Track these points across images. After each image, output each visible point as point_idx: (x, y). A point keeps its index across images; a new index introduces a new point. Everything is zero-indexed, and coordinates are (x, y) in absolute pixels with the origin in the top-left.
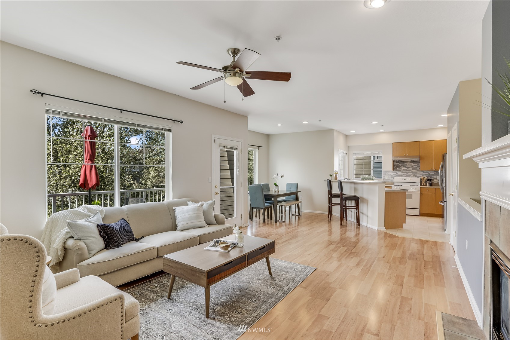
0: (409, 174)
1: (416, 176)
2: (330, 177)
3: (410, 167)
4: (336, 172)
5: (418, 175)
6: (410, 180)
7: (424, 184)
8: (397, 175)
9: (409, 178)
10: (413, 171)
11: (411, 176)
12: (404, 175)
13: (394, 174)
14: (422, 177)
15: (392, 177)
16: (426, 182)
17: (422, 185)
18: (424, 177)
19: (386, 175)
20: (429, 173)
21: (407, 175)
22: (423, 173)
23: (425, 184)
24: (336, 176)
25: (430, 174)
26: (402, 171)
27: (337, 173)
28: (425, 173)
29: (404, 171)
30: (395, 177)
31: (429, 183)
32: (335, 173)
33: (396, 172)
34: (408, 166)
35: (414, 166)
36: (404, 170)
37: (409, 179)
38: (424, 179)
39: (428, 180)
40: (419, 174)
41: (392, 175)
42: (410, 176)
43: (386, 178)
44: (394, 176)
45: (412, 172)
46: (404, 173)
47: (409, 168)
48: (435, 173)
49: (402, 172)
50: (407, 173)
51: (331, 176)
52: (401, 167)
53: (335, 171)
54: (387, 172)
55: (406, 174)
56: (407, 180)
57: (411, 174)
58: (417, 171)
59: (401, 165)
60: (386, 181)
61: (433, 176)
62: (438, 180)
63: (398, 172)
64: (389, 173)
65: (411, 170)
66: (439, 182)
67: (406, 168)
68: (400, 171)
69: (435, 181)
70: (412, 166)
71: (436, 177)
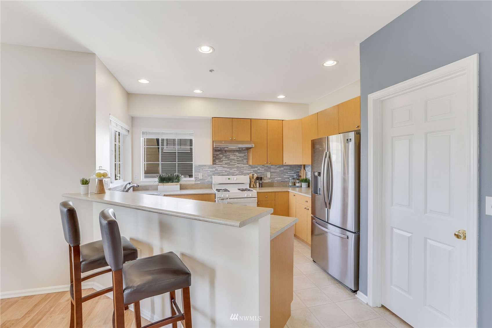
0: (233, 169)
1: (245, 174)
2: (83, 187)
3: (234, 160)
4: (102, 172)
5: (245, 172)
6: (236, 180)
7: (253, 185)
8: (216, 172)
9: (235, 177)
10: (239, 165)
11: (235, 174)
12: (226, 171)
13: (213, 171)
14: (251, 175)
15: (209, 176)
16: (255, 183)
17: (252, 186)
18: (253, 175)
19: (199, 172)
20: (259, 168)
21: (231, 171)
22: (252, 168)
23: (255, 185)
24: (101, 182)
25: (259, 169)
26: (223, 165)
27: (105, 175)
28: (254, 168)
29: (226, 166)
30: (214, 174)
31: (259, 183)
32: (99, 175)
33: (215, 167)
34: (232, 157)
35: (240, 157)
36: (226, 164)
37: (235, 179)
38: (253, 178)
39: (257, 178)
40: (246, 170)
41: (209, 172)
43: (200, 177)
44: (212, 173)
45: (238, 167)
46: (226, 169)
47: (233, 161)
48: (266, 168)
49: (224, 167)
50: (231, 168)
51: (85, 182)
52: (222, 158)
53: (97, 168)
54: (202, 168)
55: (228, 170)
56: (233, 179)
57: (236, 169)
58: (243, 165)
59: (222, 156)
60: (200, 182)
61: (263, 173)
62: (269, 179)
63: (218, 167)
64: (205, 169)
65: (236, 164)
66: (270, 181)
67: (229, 161)
68: (220, 166)
69: (266, 180)
70: (236, 157)
71: (267, 174)
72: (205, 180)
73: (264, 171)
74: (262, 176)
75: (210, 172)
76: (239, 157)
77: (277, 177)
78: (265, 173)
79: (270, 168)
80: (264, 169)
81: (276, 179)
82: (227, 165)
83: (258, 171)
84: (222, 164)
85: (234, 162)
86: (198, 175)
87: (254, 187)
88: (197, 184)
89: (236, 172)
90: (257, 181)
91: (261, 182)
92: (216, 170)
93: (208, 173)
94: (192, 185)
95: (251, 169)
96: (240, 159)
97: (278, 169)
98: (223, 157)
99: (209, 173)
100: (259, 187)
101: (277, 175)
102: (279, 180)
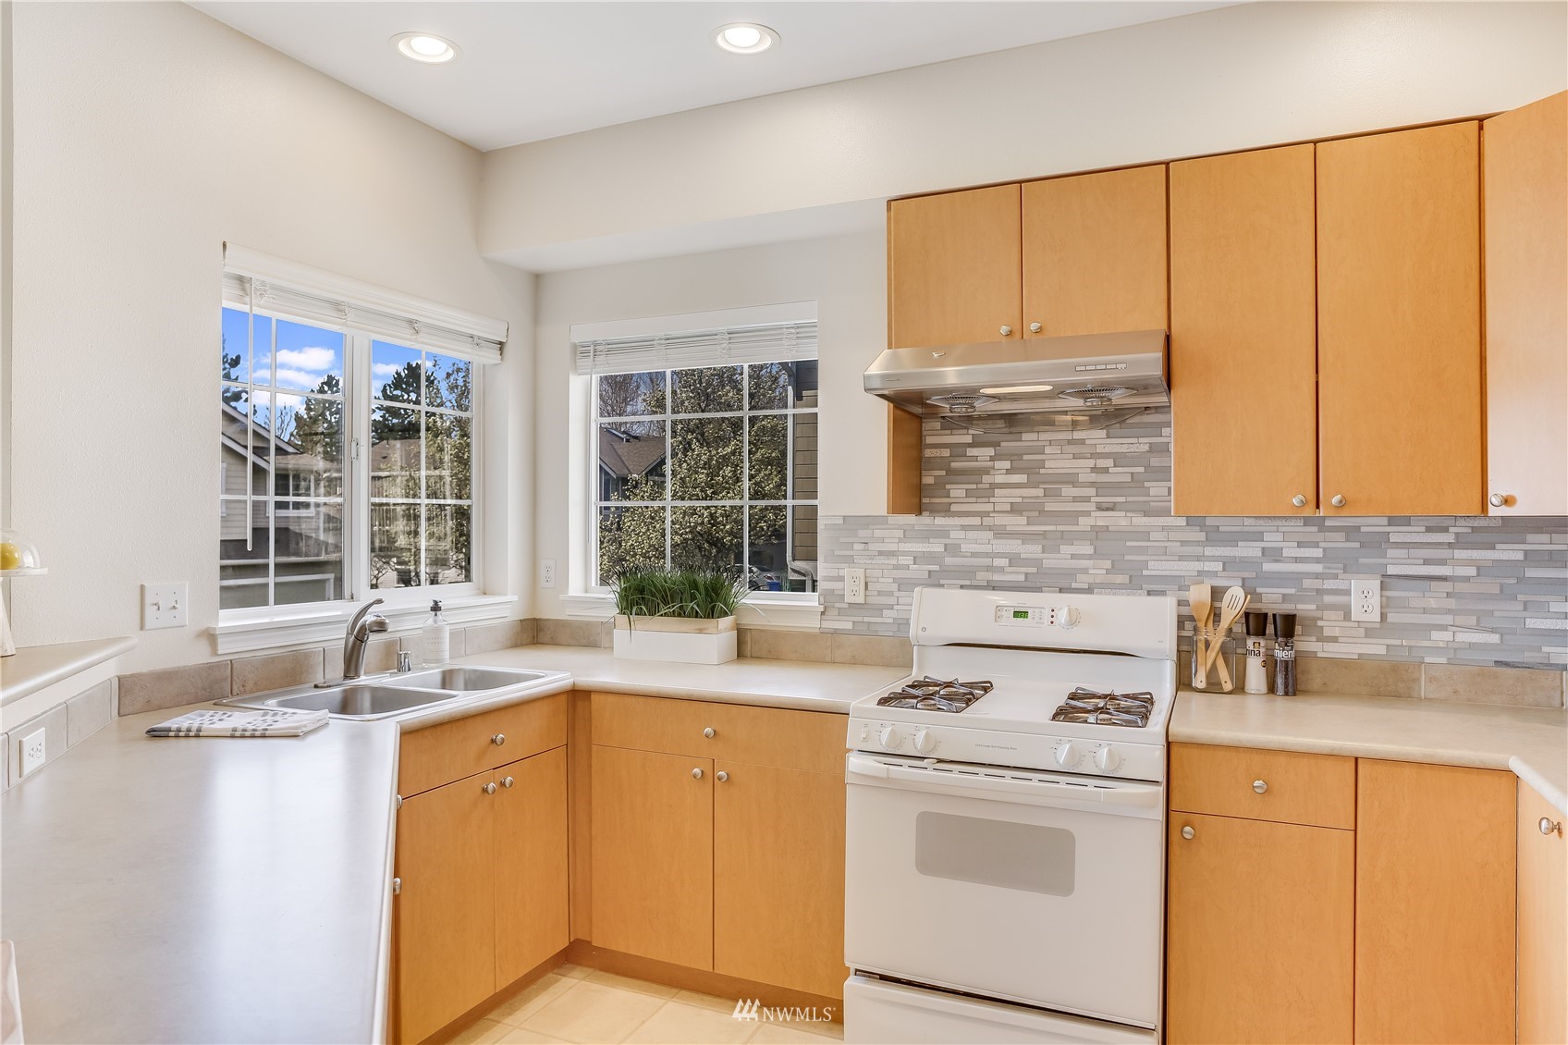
0: (1066, 550)
1: (1137, 582)
3: (1072, 480)
5: (1156, 567)
6: (1073, 622)
7: (1212, 673)
8: (949, 560)
9: (1064, 604)
10: (1102, 519)
11: (1082, 581)
12: (1014, 560)
14: (1199, 594)
16: (1232, 653)
17: (1200, 681)
18: (1217, 593)
19: (849, 560)
20: (1272, 539)
21: (1051, 561)
22: (1209, 541)
23: (1223, 674)
25: (1273, 554)
26: (1000, 520)
28: (1232, 540)
29: (1018, 522)
30: (934, 581)
31: (1270, 664)
33: (943, 533)
34: (1057, 463)
35: (1119, 459)
36: (1015, 509)
37: (1062, 616)
38: (1216, 615)
39: (1256, 622)
40: (1164, 553)
41: (904, 560)
42: (1072, 573)
43: (853, 593)
44: (920, 571)
45: (1098, 533)
46: (1013, 546)
47: (1068, 491)
48: (1338, 542)
49: (1001, 533)
50: (1050, 542)
52: (986, 471)
54: (863, 533)
55: (1033, 550)
56: (1047, 619)
57: (1089, 550)
58: (1140, 521)
59: (992, 459)
60: (849, 626)
61: (1307, 583)
62: (1370, 633)
63: (964, 528)
64: (882, 540)
65: (1087, 514)
66: (1377, 648)
67: (1039, 492)
68: (976, 521)
69: (1334, 640)
70: (1091, 463)
71: (1347, 592)
72: (879, 609)
73: (1318, 568)
74: (1304, 608)
75: (908, 560)
76: (1109, 463)
77: (1448, 619)
78: (1329, 584)
79: (1379, 543)
80: (1318, 553)
81: (1435, 635)
82: (1023, 520)
83: (1269, 567)
84: (987, 514)
85: (1075, 499)
87: (1213, 687)
88: (835, 632)
89: (1085, 571)
90: (1250, 642)
91: (1281, 654)
92: (952, 549)
93: (896, 567)
94: (808, 637)
95: (1209, 551)
96: (1120, 474)
97: (1459, 554)
98: (998, 464)
99: (907, 567)
100: (1272, 689)
101: (1452, 603)
102: (1471, 646)
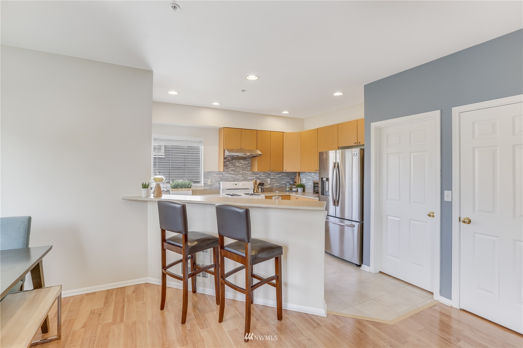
0: (238, 176)
1: (249, 180)
2: (144, 191)
3: (239, 167)
5: (249, 178)
7: (256, 190)
8: (223, 178)
10: (243, 172)
12: (232, 177)
13: (220, 177)
14: (254, 181)
15: (216, 181)
16: (258, 188)
17: (255, 191)
18: (256, 181)
19: (208, 178)
20: (260, 174)
21: (236, 177)
23: (258, 190)
25: (260, 176)
26: (230, 172)
27: (161, 180)
28: (256, 174)
29: (232, 172)
30: (221, 180)
31: (261, 189)
32: (156, 180)
33: (222, 174)
34: (237, 164)
35: (245, 164)
36: (232, 171)
37: (242, 184)
38: (256, 183)
39: (260, 184)
40: (249, 176)
41: (216, 178)
43: (209, 183)
44: (219, 179)
45: (242, 174)
46: (232, 176)
47: (238, 168)
48: (267, 174)
49: (230, 174)
50: (236, 175)
51: (145, 186)
54: (211, 174)
55: (234, 176)
56: (239, 185)
57: (241, 176)
58: (247, 172)
59: (229, 163)
60: (208, 188)
61: (264, 179)
62: (269, 184)
63: (225, 173)
64: (213, 175)
65: (241, 171)
66: (270, 186)
67: (235, 168)
68: (227, 172)
69: (266, 186)
70: (241, 164)
71: (267, 180)
72: (213, 185)
73: (265, 177)
74: (263, 182)
75: (217, 178)
76: (243, 165)
77: (275, 183)
78: (266, 179)
79: (270, 175)
80: (265, 176)
81: (275, 184)
82: (233, 172)
83: (260, 177)
84: (228, 171)
85: (240, 169)
86: (207, 181)
87: (257, 192)
88: (206, 189)
89: (240, 179)
90: (259, 186)
91: (262, 187)
92: (224, 176)
93: (216, 179)
94: (201, 190)
95: (254, 176)
96: (245, 166)
97: (277, 176)
98: (230, 164)
99: (217, 179)
100: (261, 192)
101: (276, 181)
102: (277, 185)
